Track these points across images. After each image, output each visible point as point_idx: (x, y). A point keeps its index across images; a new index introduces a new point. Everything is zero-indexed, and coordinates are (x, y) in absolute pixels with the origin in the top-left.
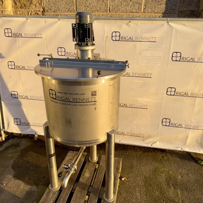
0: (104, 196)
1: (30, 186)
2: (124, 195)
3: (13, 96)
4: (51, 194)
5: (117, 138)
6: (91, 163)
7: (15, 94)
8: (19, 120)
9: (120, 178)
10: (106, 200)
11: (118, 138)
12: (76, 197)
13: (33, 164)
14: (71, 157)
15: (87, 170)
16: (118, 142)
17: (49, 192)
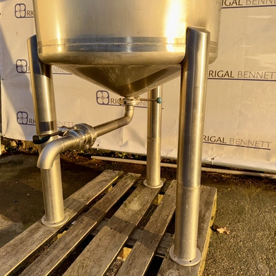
0: (171, 250)
1: (10, 223)
2: (225, 264)
3: (19, 70)
4: (41, 232)
5: (207, 152)
6: (146, 189)
7: (21, 66)
8: (25, 115)
9: (214, 229)
10: (175, 259)
11: (210, 152)
12: (98, 246)
13: (33, 189)
14: (108, 178)
15: (136, 199)
16: (209, 160)
17: (37, 229)
